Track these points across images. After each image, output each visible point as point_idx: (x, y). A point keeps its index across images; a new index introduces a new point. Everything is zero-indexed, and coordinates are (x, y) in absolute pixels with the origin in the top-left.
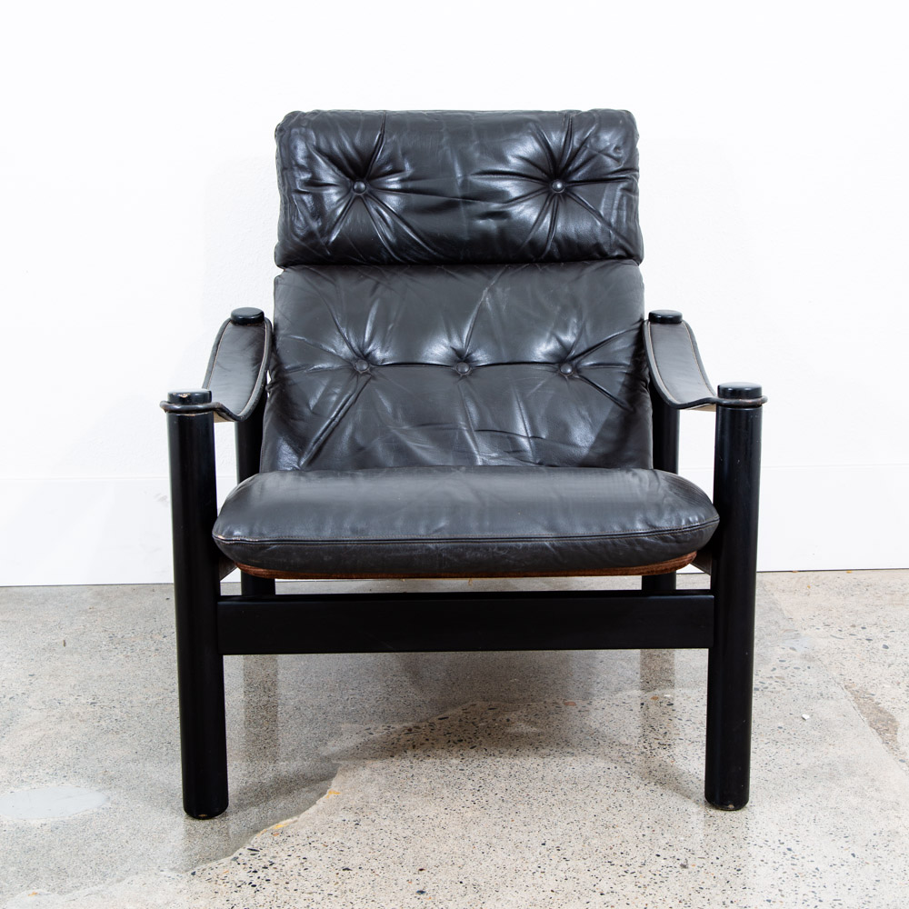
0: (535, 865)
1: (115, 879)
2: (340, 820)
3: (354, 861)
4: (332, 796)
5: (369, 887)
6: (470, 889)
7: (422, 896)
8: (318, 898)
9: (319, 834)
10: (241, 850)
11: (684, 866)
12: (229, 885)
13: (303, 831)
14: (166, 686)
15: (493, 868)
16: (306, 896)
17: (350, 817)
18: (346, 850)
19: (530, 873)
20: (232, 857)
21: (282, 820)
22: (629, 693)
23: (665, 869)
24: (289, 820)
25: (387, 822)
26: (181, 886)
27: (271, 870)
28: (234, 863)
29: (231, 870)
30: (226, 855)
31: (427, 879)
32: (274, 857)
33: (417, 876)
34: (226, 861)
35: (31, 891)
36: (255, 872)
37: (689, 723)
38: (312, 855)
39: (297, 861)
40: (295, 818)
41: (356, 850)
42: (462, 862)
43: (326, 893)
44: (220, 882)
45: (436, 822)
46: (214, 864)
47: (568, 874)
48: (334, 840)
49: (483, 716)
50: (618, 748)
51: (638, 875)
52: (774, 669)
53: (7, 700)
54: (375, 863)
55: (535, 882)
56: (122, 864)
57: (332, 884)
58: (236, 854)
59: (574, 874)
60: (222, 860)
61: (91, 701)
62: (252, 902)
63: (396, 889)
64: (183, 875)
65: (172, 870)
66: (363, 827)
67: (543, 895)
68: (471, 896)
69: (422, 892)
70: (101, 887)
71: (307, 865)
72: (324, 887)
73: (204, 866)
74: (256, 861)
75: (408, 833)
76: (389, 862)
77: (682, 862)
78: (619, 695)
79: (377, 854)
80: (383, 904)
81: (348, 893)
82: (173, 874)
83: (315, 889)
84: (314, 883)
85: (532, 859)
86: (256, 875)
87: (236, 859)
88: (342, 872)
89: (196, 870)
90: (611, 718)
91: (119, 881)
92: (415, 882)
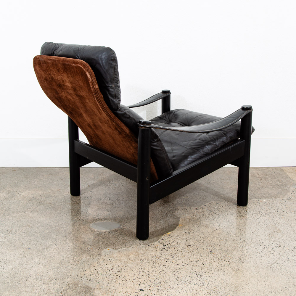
0: (240, 245)
1: (128, 246)
2: (184, 232)
3: (191, 243)
4: (180, 226)
5: (197, 250)
6: (224, 251)
7: (211, 253)
8: (184, 253)
9: (180, 236)
10: (160, 240)
11: (280, 246)
12: (159, 249)
13: (175, 235)
14: (128, 196)
15: (229, 246)
16: (181, 252)
17: (187, 231)
18: (188, 240)
19: (239, 247)
20: (158, 241)
21: (169, 232)
22: (254, 200)
23: (275, 247)
24: (171, 232)
25: (197, 233)
26: (146, 249)
27: (169, 245)
28: (159, 243)
29: (159, 245)
30: (156, 241)
31: (212, 248)
32: (169, 242)
33: (209, 248)
34: (157, 242)
35: (107, 249)
36: (165, 245)
37: (272, 208)
38: (179, 241)
39: (175, 243)
40: (172, 232)
41: (191, 240)
42: (220, 244)
43: (186, 251)
44: (157, 248)
45: (210, 233)
46: (153, 243)
47: (249, 248)
48: (184, 237)
49: (216, 205)
50: (254, 214)
51: (268, 248)
52: (292, 194)
53: (86, 198)
54: (197, 244)
55: (241, 250)
56: (129, 243)
57: (186, 249)
58: (159, 241)
59: (251, 248)
60: (156, 242)
61: (109, 199)
62: (166, 253)
63: (204, 251)
64: (146, 246)
65: (143, 244)
66: (191, 234)
67: (244, 253)
68: (224, 253)
69: (211, 252)
70: (125, 248)
71: (178, 244)
72: (185, 250)
73: (151, 244)
74: (164, 243)
75: (203, 236)
76: (200, 244)
77: (279, 245)
78: (251, 200)
79: (196, 241)
80: (202, 255)
81: (192, 252)
82: (144, 246)
83: (182, 250)
84: (182, 249)
85: (239, 244)
86: (166, 246)
87: (159, 242)
88: (188, 246)
89: (149, 244)
90: (250, 206)
91: (130, 247)
92: (208, 249)
